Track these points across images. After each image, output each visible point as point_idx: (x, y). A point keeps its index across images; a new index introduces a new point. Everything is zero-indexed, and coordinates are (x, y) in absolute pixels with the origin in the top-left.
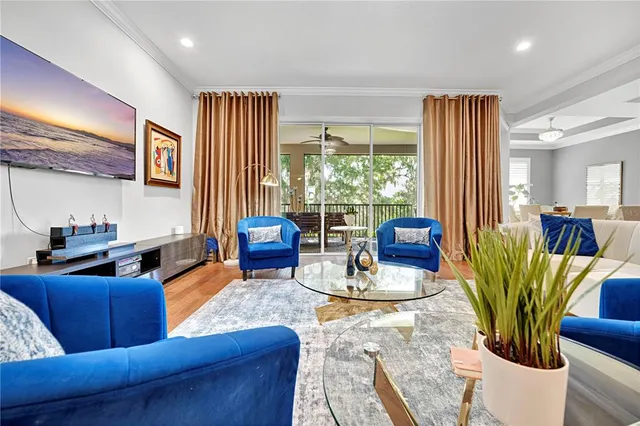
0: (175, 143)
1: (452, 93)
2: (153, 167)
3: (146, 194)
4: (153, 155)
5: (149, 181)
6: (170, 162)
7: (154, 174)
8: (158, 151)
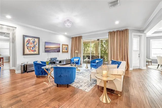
0: (67, 46)
1: (115, 30)
2: (63, 50)
3: (62, 54)
4: (63, 48)
5: (63, 52)
6: (66, 49)
7: (63, 51)
8: (64, 48)
